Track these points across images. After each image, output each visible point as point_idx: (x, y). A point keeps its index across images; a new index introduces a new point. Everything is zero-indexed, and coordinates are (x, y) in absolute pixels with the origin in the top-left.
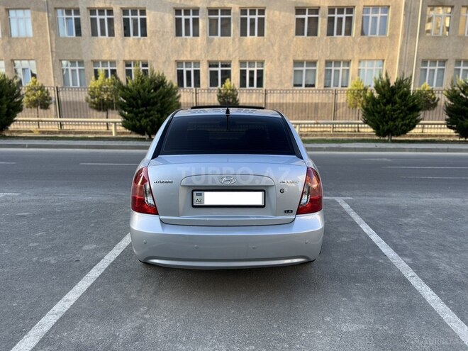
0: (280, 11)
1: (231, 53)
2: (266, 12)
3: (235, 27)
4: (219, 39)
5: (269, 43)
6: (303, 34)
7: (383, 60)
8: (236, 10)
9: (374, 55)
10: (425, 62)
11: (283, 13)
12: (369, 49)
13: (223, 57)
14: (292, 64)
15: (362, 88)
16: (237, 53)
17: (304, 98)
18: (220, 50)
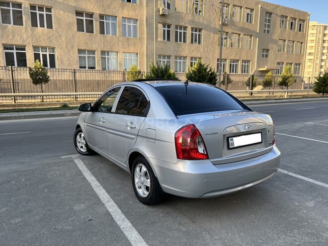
0: (64, 12)
1: (25, 39)
2: (52, 10)
3: (26, 19)
4: (12, 27)
5: (57, 35)
6: (83, 31)
7: (137, 54)
8: (26, 5)
9: (132, 49)
10: (159, 56)
11: (66, 13)
12: (128, 45)
13: (18, 42)
14: (77, 52)
15: (137, 71)
16: (30, 39)
17: (89, 77)
18: (14, 36)
